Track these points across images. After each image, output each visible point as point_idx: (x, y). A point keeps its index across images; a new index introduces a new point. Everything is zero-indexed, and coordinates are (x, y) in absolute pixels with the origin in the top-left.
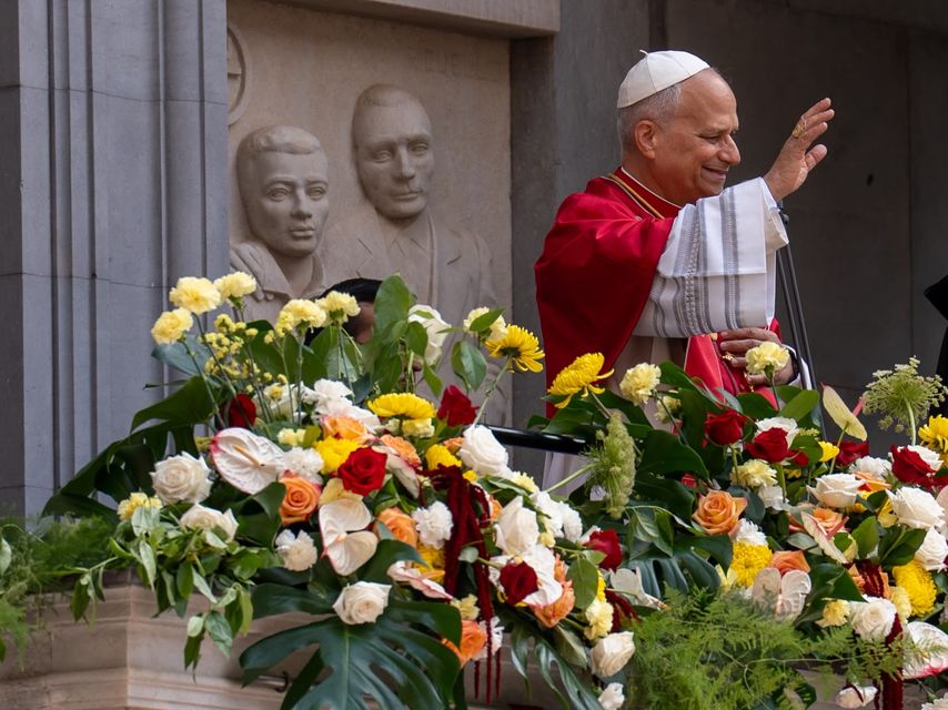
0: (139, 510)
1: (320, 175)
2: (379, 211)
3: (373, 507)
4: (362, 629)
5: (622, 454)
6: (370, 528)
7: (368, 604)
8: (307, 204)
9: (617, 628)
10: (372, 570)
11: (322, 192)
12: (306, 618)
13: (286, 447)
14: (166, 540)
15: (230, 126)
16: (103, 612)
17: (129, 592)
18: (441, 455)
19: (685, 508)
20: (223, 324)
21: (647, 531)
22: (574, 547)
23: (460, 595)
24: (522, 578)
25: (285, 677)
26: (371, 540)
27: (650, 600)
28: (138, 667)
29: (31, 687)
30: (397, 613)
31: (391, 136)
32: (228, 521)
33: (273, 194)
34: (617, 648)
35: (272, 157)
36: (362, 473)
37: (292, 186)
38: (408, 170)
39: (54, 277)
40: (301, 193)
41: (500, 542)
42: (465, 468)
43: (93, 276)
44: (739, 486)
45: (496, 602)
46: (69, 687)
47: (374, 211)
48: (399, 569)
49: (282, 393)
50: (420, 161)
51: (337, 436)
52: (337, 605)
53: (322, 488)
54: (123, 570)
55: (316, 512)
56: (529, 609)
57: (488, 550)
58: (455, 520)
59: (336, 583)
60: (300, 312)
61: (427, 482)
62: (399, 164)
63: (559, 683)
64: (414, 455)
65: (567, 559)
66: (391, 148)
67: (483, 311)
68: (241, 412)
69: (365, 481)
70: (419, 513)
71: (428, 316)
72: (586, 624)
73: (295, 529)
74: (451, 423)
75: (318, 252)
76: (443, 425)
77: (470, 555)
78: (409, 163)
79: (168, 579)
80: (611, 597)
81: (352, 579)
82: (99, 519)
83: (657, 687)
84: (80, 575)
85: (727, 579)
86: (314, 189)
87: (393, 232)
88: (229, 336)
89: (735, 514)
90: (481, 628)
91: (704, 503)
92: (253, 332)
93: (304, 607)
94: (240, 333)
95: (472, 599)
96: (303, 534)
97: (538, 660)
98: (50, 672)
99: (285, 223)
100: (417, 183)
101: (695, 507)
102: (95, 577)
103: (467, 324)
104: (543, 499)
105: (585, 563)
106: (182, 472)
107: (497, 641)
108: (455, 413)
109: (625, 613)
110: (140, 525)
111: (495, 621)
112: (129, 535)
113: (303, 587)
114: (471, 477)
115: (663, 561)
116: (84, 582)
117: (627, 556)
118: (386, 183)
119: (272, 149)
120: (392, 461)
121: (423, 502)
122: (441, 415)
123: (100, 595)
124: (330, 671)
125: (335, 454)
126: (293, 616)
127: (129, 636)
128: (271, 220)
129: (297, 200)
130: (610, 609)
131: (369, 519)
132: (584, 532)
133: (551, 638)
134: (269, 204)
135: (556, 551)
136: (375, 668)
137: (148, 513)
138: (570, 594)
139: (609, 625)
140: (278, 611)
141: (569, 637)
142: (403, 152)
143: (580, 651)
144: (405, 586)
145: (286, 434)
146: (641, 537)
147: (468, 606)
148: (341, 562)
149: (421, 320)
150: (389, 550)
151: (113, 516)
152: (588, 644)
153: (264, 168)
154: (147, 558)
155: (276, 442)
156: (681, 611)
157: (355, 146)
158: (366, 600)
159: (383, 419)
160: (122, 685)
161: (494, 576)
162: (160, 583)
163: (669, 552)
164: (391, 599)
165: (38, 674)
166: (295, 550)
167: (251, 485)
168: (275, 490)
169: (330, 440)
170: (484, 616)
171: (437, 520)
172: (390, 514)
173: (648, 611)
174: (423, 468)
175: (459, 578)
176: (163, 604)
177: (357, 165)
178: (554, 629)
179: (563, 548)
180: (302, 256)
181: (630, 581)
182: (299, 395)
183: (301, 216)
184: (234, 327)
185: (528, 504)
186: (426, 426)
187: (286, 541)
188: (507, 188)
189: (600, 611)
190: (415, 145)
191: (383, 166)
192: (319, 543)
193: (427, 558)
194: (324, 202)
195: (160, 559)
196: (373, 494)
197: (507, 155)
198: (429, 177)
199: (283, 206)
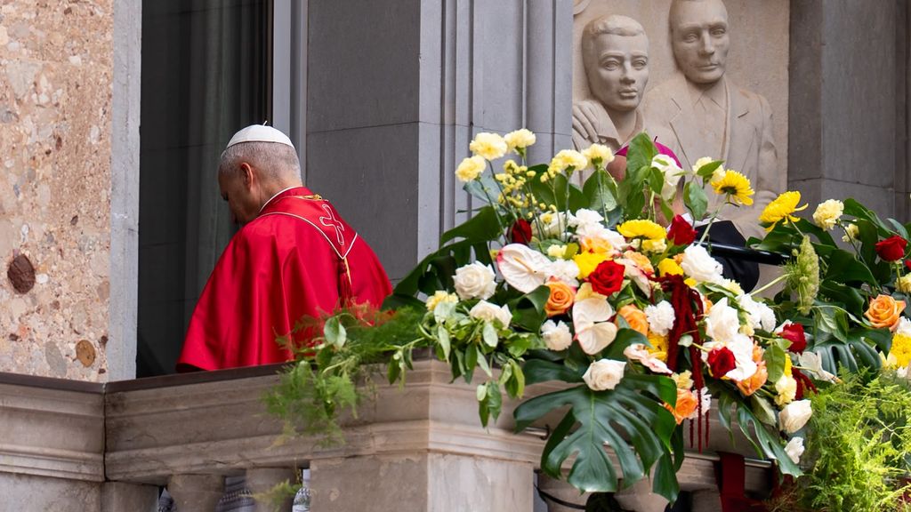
0: (440, 304)
1: (643, 52)
2: (688, 78)
3: (614, 304)
4: (603, 395)
5: (809, 268)
6: (612, 320)
7: (608, 376)
8: (631, 73)
9: (799, 397)
10: (612, 352)
11: (644, 64)
12: (564, 385)
13: (553, 259)
14: (459, 327)
15: (575, 16)
16: (410, 378)
17: (432, 364)
18: (670, 267)
19: (859, 308)
20: (510, 167)
21: (828, 325)
22: (770, 336)
23: (679, 370)
24: (725, 359)
25: (547, 429)
26: (612, 329)
27: (827, 376)
28: (437, 420)
29: (361, 432)
30: (630, 382)
31: (697, 22)
32: (504, 314)
33: (607, 65)
34: (798, 412)
35: (607, 38)
36: (606, 279)
37: (621, 59)
38: (710, 48)
39: (442, 124)
40: (628, 64)
41: (709, 331)
42: (685, 276)
43: (471, 124)
44: (901, 293)
45: (707, 376)
46: (387, 434)
47: (684, 79)
48: (633, 351)
49: (553, 219)
50: (719, 42)
51: (591, 251)
52: (586, 376)
53: (577, 289)
54: (427, 349)
55: (571, 308)
56: (733, 382)
57: (700, 337)
58: (677, 314)
59: (586, 360)
60: (568, 159)
61: (657, 286)
62: (703, 44)
63: (754, 437)
64: (648, 266)
65: (763, 345)
66: (697, 32)
67: (707, 160)
68: (522, 233)
69: (609, 285)
70: (650, 309)
71: (665, 164)
72: (776, 393)
73: (556, 319)
74: (677, 243)
75: (640, 108)
76: (671, 244)
77: (686, 341)
78: (710, 43)
79: (459, 355)
80: (797, 374)
81: (597, 358)
82: (410, 309)
83: (827, 444)
84: (394, 352)
85: (888, 361)
86: (638, 62)
87: (697, 94)
88: (515, 176)
89: (897, 313)
90: (694, 396)
91: (874, 305)
92: (532, 173)
93: (563, 377)
94: (523, 174)
95: (688, 374)
96: (561, 323)
97: (739, 419)
98: (375, 422)
99: (615, 86)
100: (716, 58)
101: (866, 307)
102: (406, 352)
103: (696, 169)
104: (745, 299)
105: (776, 348)
106: (474, 276)
107: (706, 405)
108: (682, 235)
109: (806, 386)
110: (440, 314)
111: (704, 390)
112: (432, 322)
113: (561, 362)
114: (691, 283)
115: (840, 347)
116: (396, 357)
117: (812, 342)
118: (694, 58)
119: (607, 32)
120: (630, 270)
121: (653, 301)
122: (670, 236)
123: (410, 366)
124: (580, 425)
125: (588, 264)
126: (553, 383)
127: (431, 397)
128: (606, 84)
129: (624, 70)
130: (794, 383)
131: (610, 313)
132: (778, 324)
133: (749, 403)
134: (604, 73)
135: (755, 339)
136: (613, 423)
137: (446, 306)
138: (764, 372)
139: (793, 395)
140: (543, 380)
141: (763, 403)
142: (706, 35)
143: (771, 413)
144: (637, 363)
145: (555, 249)
146: (823, 329)
147: (684, 379)
148: (590, 345)
149: (660, 167)
150: (626, 336)
151: (421, 307)
152: (777, 408)
153: (601, 46)
154: (444, 339)
155: (546, 255)
156: (850, 385)
157: (671, 30)
158: (607, 373)
159: (627, 239)
160: (425, 434)
161: (704, 357)
162: (453, 357)
163: (845, 342)
164: (626, 372)
165: (366, 423)
166: (555, 335)
167: (526, 286)
168: (543, 291)
169: (585, 253)
170: (697, 386)
171: (663, 315)
172: (628, 310)
173: (825, 385)
174: (656, 276)
175: (678, 359)
176: (456, 373)
177: (673, 44)
178: (751, 397)
179: (761, 337)
180: (629, 111)
181: (812, 362)
182: (566, 220)
183: (627, 82)
184: (518, 170)
185: (733, 304)
186: (660, 244)
187: (549, 328)
188: (786, 61)
189: (786, 384)
190: (715, 30)
191: (692, 45)
192: (572, 331)
193: (654, 343)
194: (645, 72)
195: (453, 341)
196: (615, 294)
197: (786, 37)
198: (726, 53)
199: (614, 74)
